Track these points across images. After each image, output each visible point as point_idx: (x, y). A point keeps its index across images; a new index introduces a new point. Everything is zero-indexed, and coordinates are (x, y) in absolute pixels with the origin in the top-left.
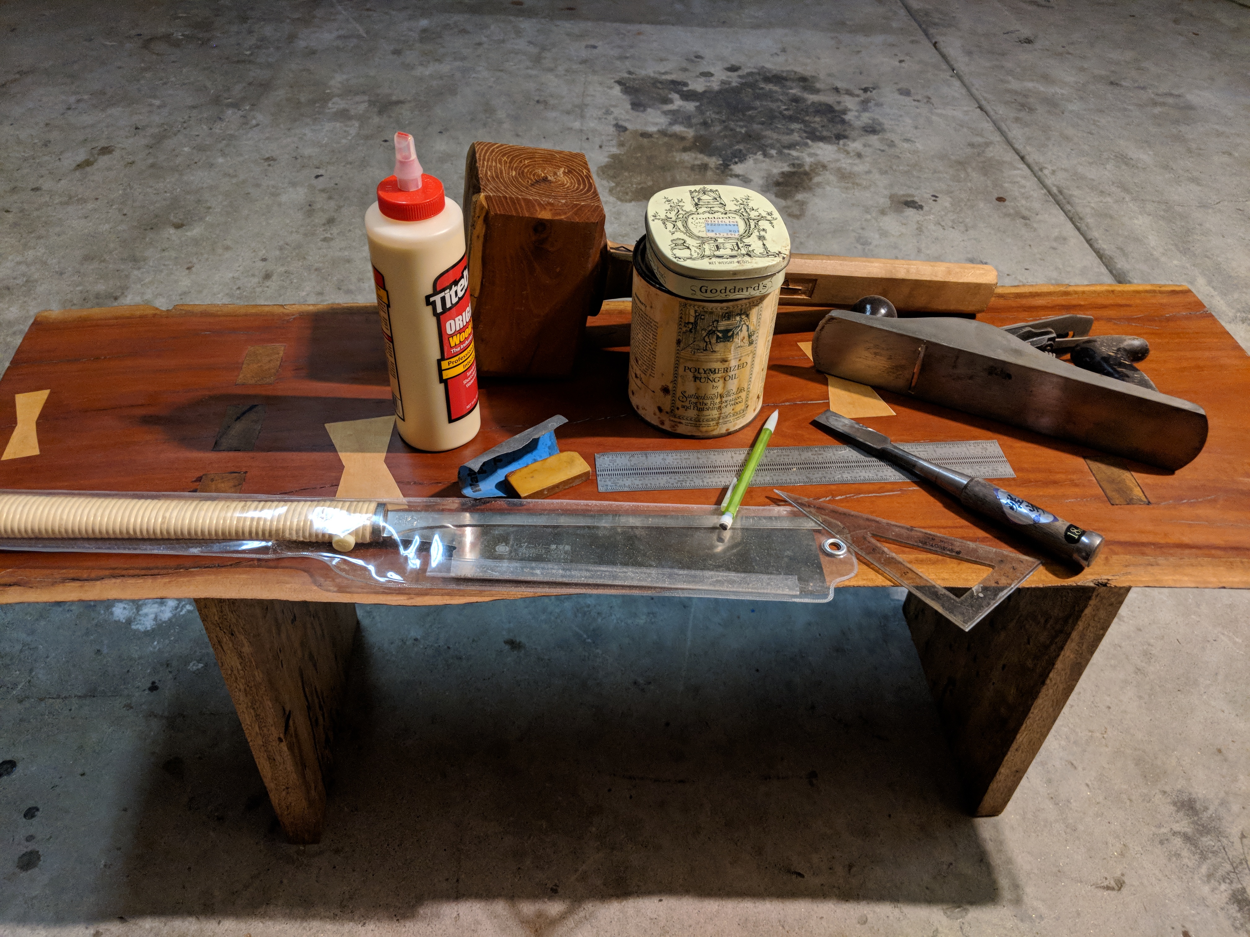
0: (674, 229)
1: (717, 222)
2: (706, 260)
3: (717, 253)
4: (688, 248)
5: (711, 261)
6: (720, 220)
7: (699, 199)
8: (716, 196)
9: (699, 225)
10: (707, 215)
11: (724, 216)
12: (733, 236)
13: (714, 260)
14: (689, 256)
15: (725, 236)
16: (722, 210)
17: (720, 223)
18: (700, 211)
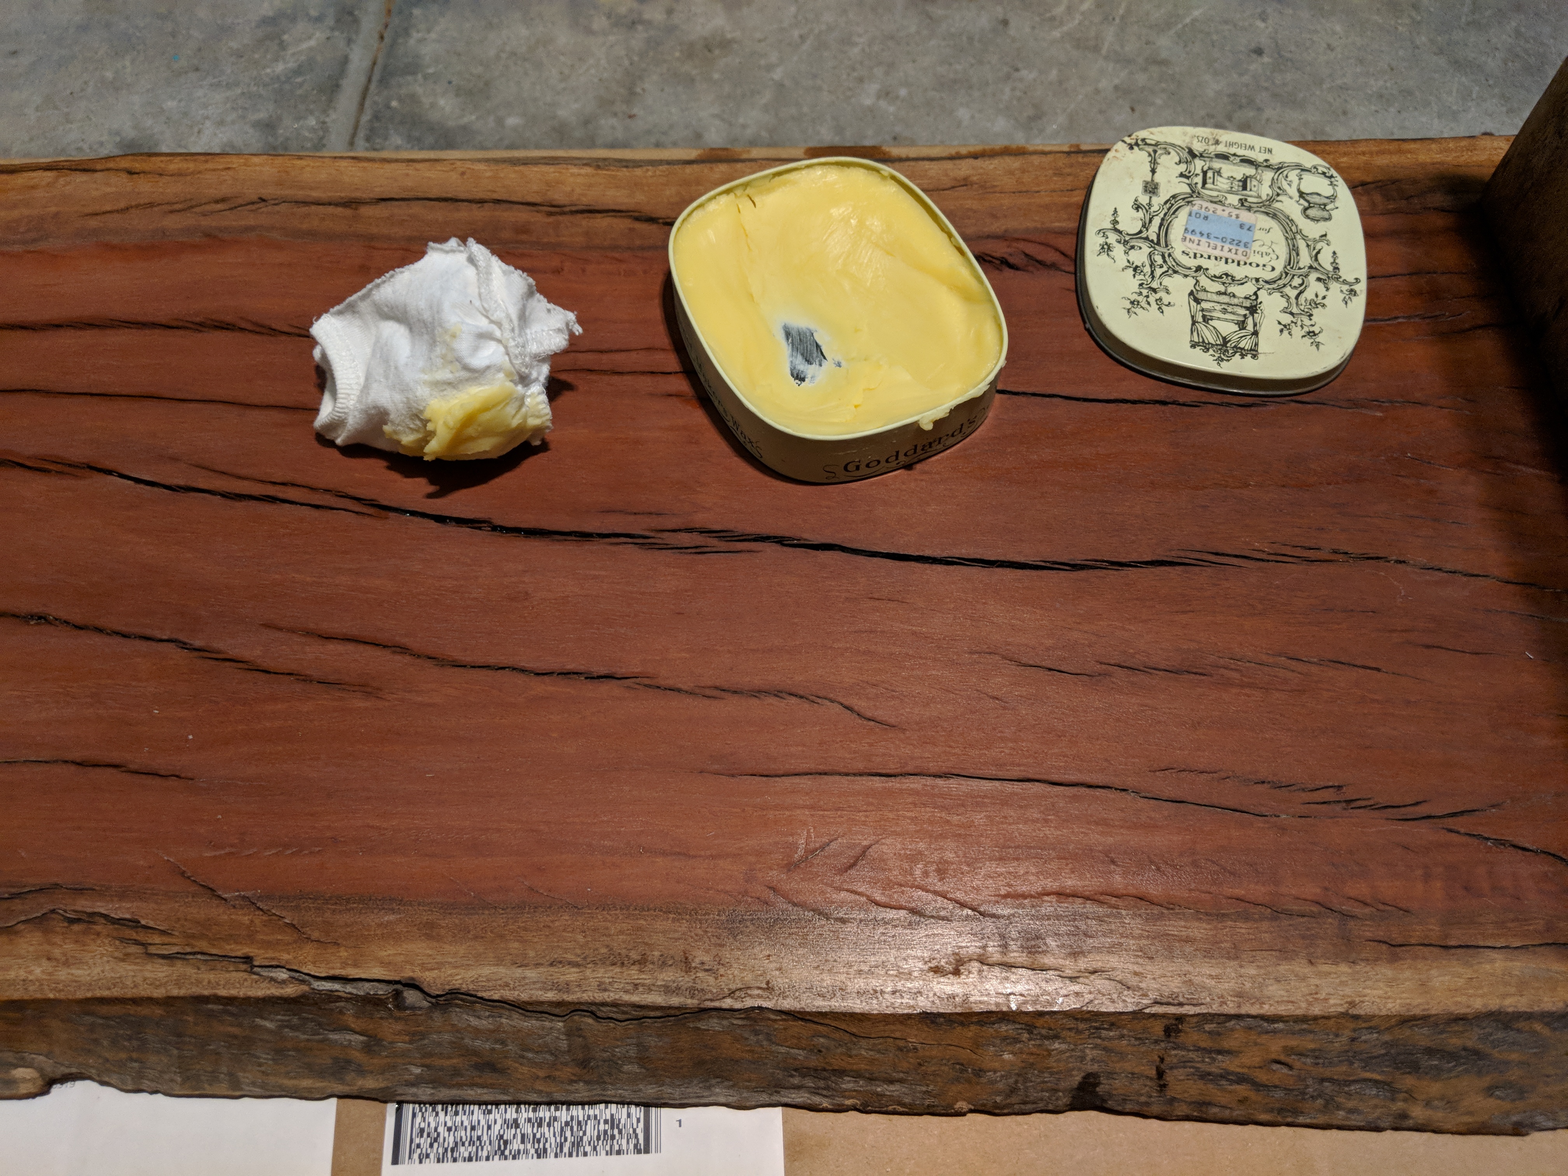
0: (1318, 247)
1: (1227, 246)
2: (1274, 160)
3: (1250, 171)
4: (1302, 194)
5: (1267, 156)
6: (1217, 253)
7: (1242, 325)
8: (1201, 327)
9: (1264, 249)
10: (1239, 272)
11: (1204, 263)
12: (1205, 204)
13: (1260, 158)
14: (1306, 176)
15: (1219, 208)
16: (1204, 281)
17: (1219, 244)
18: (1249, 289)
